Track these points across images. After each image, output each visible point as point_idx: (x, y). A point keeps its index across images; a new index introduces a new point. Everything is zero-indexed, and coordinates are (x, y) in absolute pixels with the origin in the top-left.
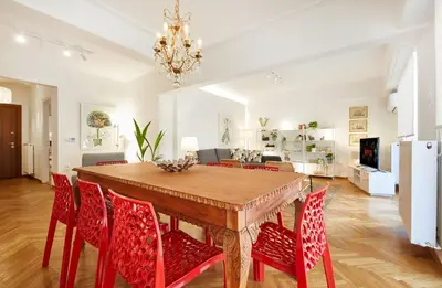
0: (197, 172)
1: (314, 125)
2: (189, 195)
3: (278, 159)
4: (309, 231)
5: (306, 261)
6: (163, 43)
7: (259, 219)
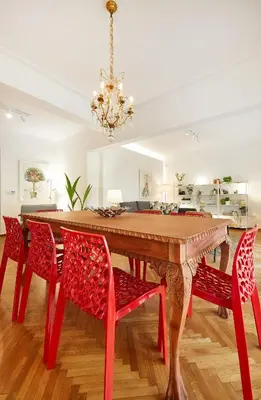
0: (128, 218)
1: (228, 180)
2: (133, 232)
3: (194, 210)
4: (243, 266)
5: (242, 295)
6: (101, 99)
7: (196, 256)
